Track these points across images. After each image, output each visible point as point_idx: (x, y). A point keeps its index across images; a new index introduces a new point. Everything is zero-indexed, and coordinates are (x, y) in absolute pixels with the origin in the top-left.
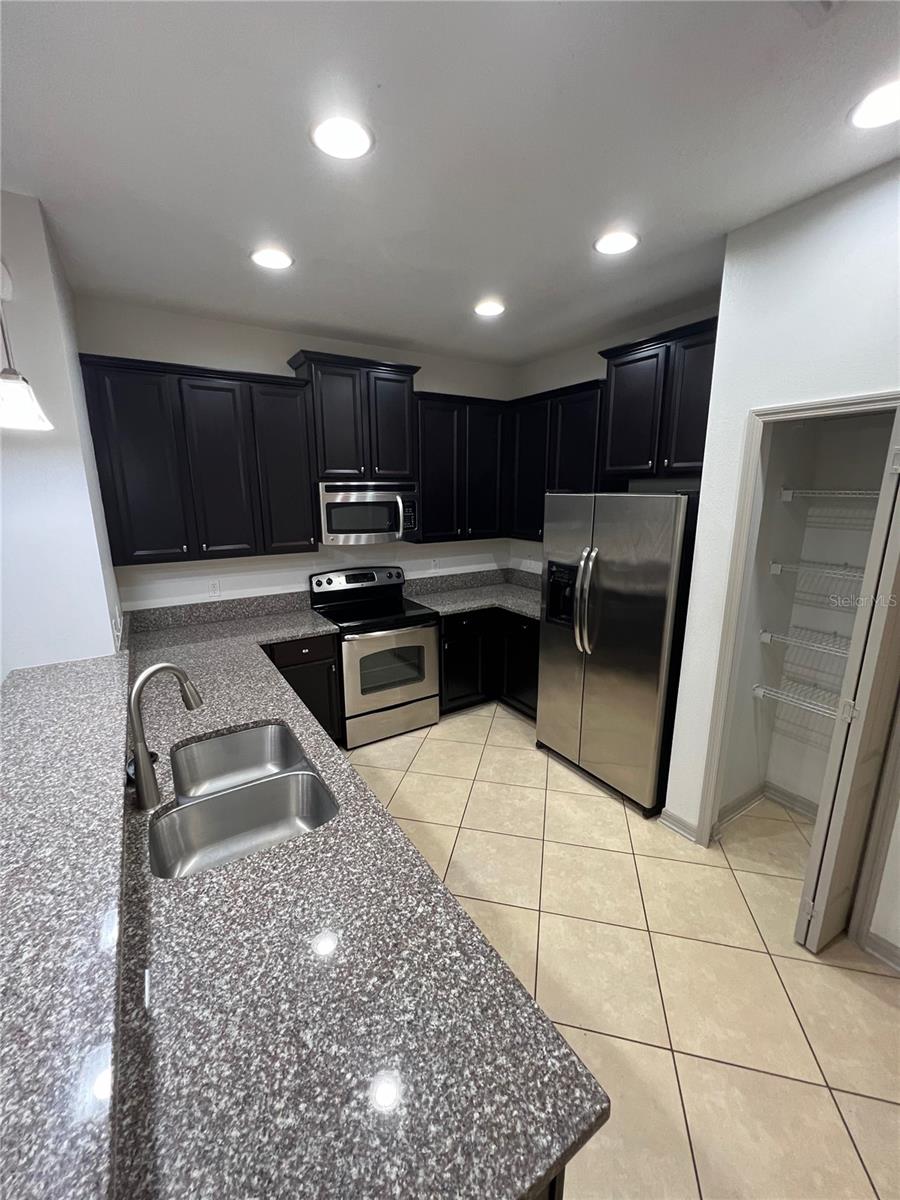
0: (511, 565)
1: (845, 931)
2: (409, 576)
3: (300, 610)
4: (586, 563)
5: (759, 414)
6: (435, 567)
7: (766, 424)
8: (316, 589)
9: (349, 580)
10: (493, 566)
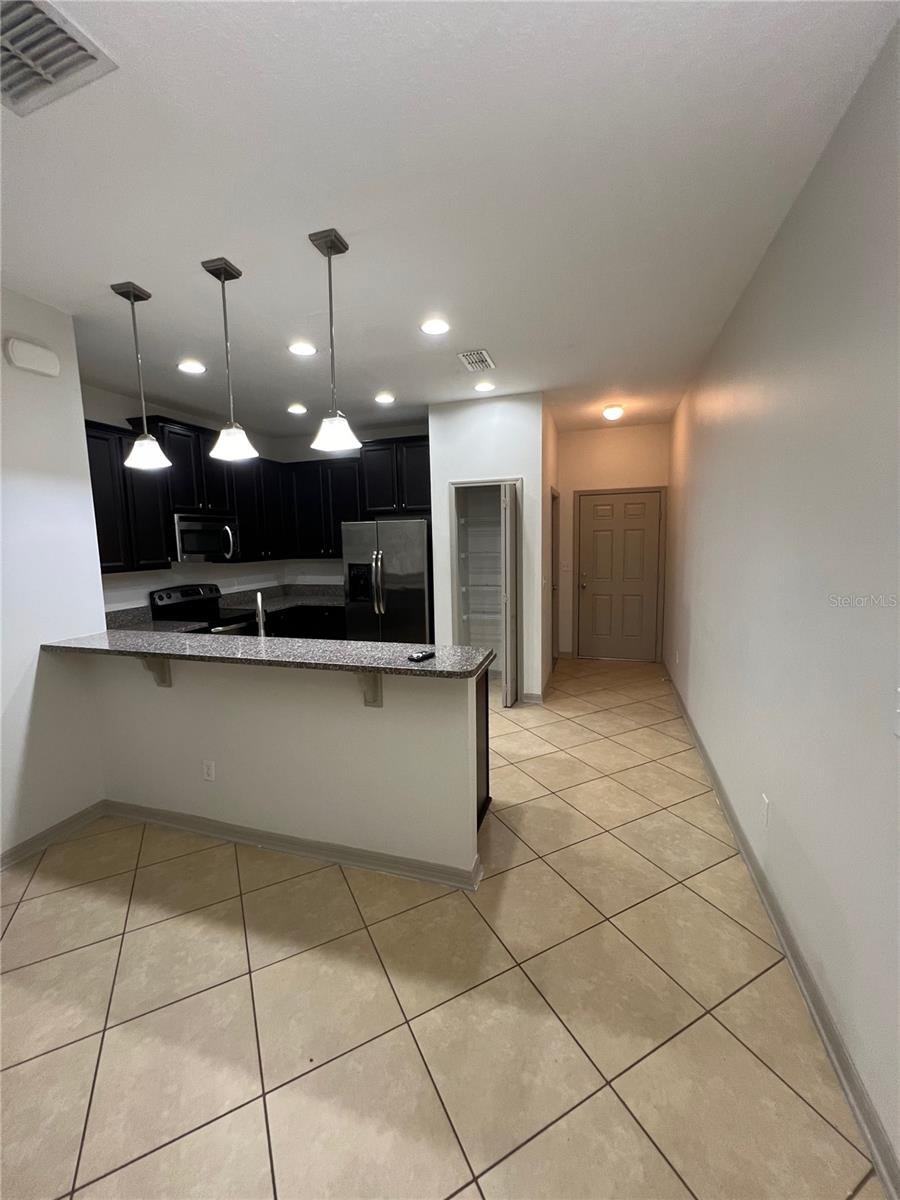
0: (287, 581)
1: (517, 700)
2: (223, 591)
3: (144, 622)
4: (376, 564)
5: (453, 484)
6: (239, 584)
7: (456, 488)
8: (160, 603)
9: (183, 596)
10: (274, 584)
